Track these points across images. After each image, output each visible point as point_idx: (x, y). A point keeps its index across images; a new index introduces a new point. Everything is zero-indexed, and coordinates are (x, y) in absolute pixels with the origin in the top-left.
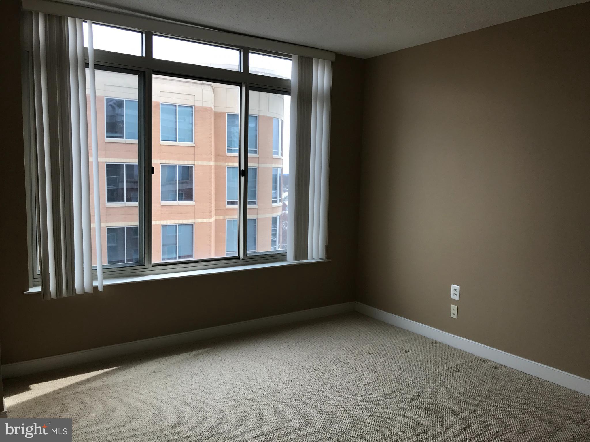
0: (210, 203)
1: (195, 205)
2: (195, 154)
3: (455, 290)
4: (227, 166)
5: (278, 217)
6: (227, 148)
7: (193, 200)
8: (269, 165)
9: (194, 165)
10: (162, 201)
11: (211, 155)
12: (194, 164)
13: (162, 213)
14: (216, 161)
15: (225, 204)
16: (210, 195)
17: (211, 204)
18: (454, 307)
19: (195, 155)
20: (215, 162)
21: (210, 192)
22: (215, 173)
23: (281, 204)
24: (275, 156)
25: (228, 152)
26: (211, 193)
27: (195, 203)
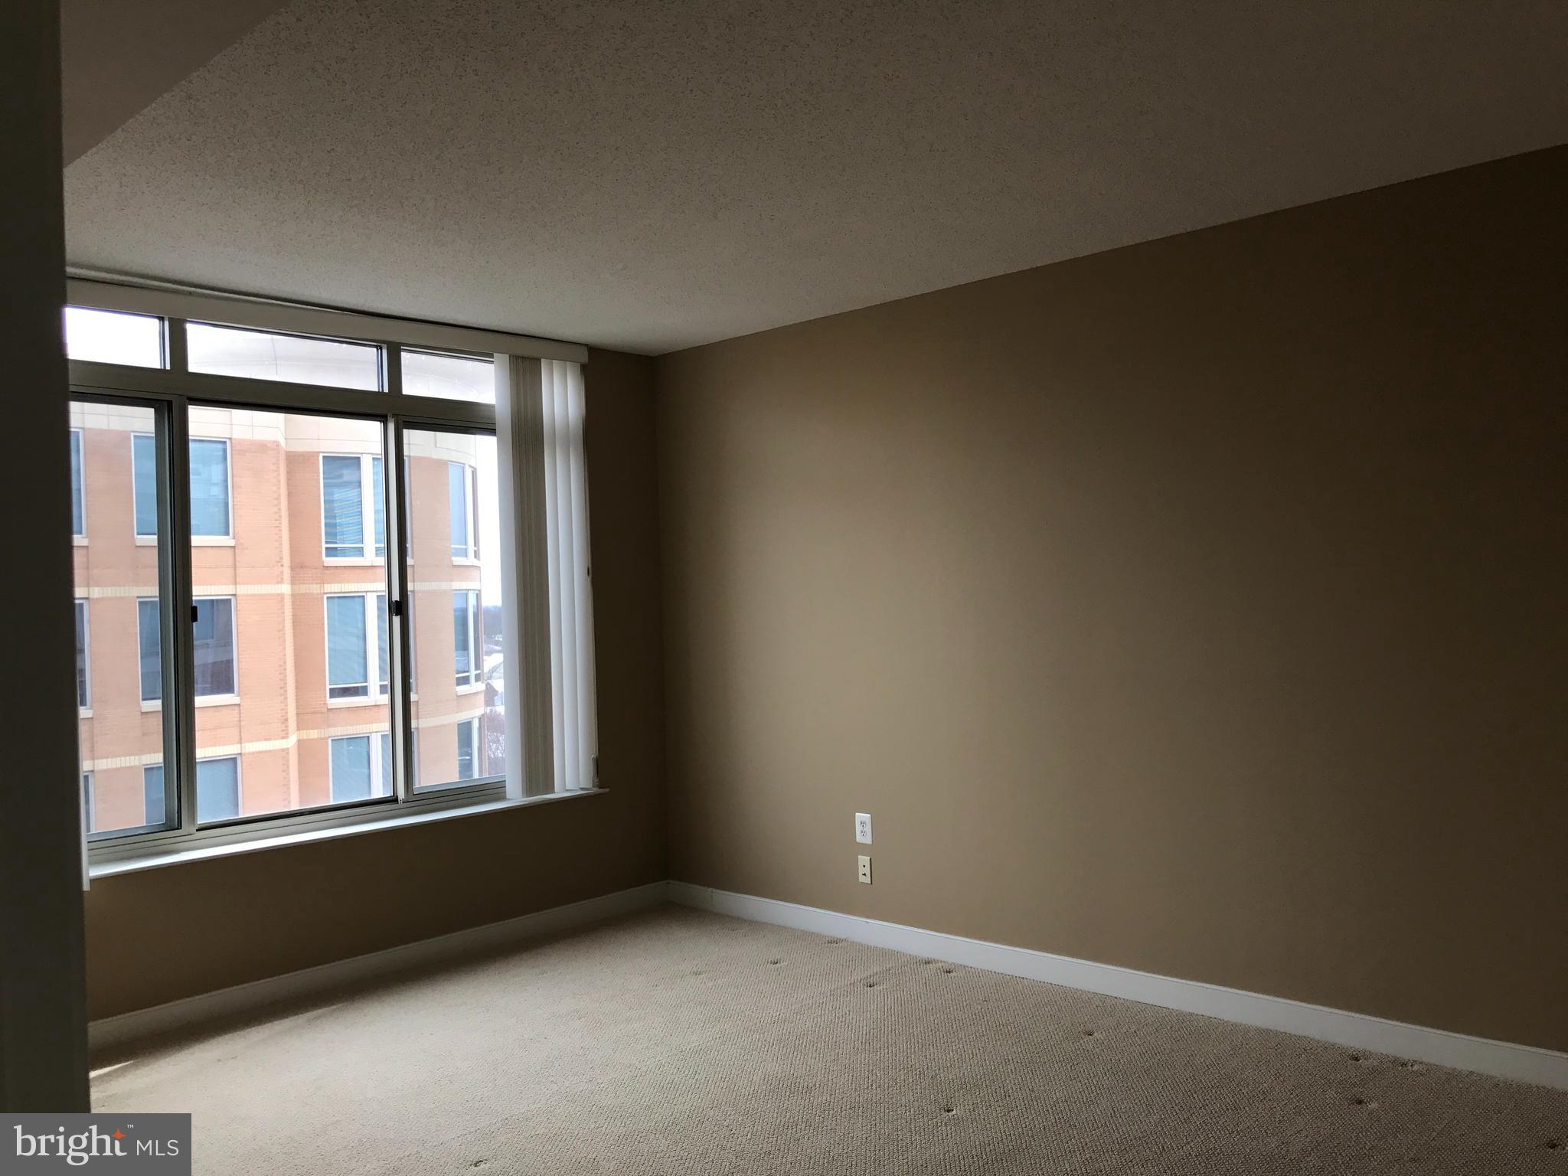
0: (281, 695)
1: (239, 705)
2: (235, 565)
3: (863, 823)
4: (328, 593)
5: (476, 725)
6: (324, 546)
7: (233, 692)
8: (444, 586)
9: (234, 595)
10: (143, 700)
11: (282, 566)
12: (234, 593)
13: (144, 734)
14: (293, 582)
15: (325, 697)
16: (280, 674)
17: (286, 698)
18: (864, 860)
19: (235, 567)
20: (292, 584)
21: (280, 666)
22: (293, 615)
23: (481, 686)
24: (458, 560)
25: (327, 555)
26: (285, 669)
27: (238, 698)
